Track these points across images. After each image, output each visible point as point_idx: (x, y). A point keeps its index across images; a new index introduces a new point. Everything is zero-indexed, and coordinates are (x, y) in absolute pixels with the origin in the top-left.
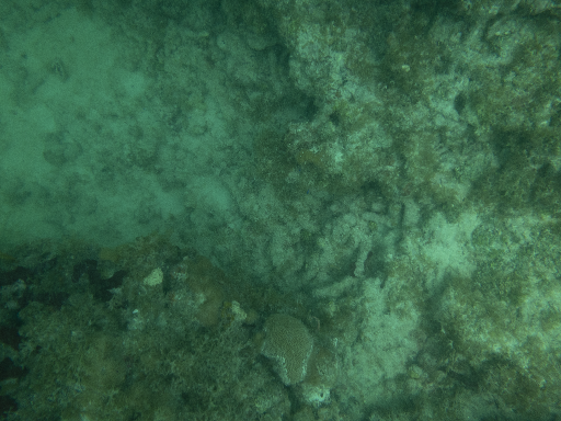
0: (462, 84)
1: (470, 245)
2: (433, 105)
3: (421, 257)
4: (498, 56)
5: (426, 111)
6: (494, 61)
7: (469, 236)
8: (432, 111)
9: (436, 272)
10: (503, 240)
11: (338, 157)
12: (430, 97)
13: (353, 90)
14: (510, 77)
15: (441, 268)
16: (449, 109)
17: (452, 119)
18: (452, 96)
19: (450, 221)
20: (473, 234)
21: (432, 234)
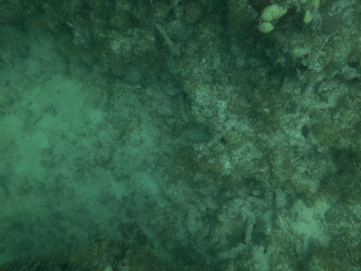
0: (305, 120)
1: (324, 222)
2: (288, 132)
3: (291, 231)
4: (327, 102)
5: (283, 136)
6: (325, 105)
7: (323, 216)
8: (287, 136)
9: (302, 241)
10: (347, 220)
11: (227, 165)
12: (285, 128)
13: (233, 124)
14: (337, 116)
15: (306, 238)
16: (299, 135)
17: (301, 141)
18: (299, 127)
19: (308, 206)
20: (326, 214)
21: (296, 215)
